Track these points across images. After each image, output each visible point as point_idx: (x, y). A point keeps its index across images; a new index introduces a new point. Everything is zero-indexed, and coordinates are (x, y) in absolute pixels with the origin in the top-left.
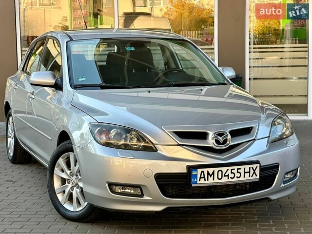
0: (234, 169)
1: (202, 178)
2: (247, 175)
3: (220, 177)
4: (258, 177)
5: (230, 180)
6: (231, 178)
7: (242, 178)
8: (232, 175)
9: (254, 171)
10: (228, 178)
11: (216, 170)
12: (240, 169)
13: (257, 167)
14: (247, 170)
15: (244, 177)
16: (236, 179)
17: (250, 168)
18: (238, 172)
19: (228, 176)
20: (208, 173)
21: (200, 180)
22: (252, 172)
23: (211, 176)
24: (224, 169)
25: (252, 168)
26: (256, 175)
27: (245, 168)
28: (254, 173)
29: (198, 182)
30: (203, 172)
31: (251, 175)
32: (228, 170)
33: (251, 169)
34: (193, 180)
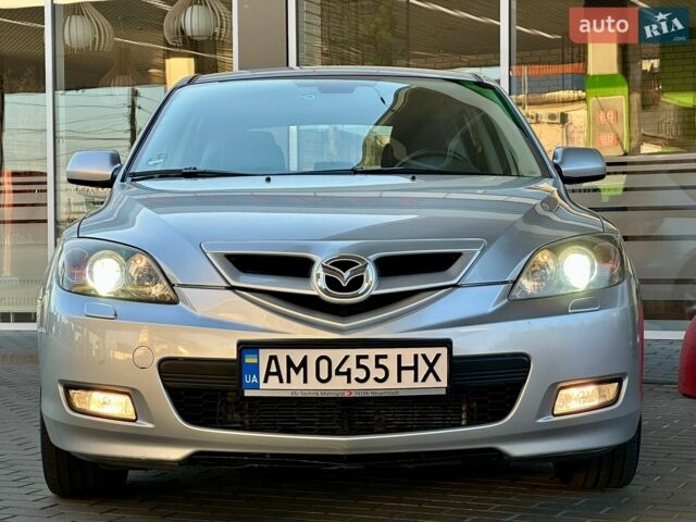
0: (366, 357)
1: (273, 374)
2: (408, 375)
3: (324, 375)
4: (444, 383)
5: (355, 385)
6: (357, 380)
7: (392, 383)
8: (362, 374)
9: (431, 366)
10: (349, 381)
11: (313, 354)
12: (385, 357)
13: (438, 356)
14: (408, 361)
15: (399, 380)
16: (371, 384)
17: (416, 356)
18: (378, 366)
19: (348, 373)
20: (290, 363)
21: (266, 381)
22: (423, 368)
23: (297, 371)
24: (336, 355)
25: (424, 356)
26: (438, 379)
27: (399, 357)
28: (431, 370)
29: (262, 385)
30: (273, 358)
31: (421, 377)
32: (347, 357)
33: (420, 359)
34: (247, 380)
